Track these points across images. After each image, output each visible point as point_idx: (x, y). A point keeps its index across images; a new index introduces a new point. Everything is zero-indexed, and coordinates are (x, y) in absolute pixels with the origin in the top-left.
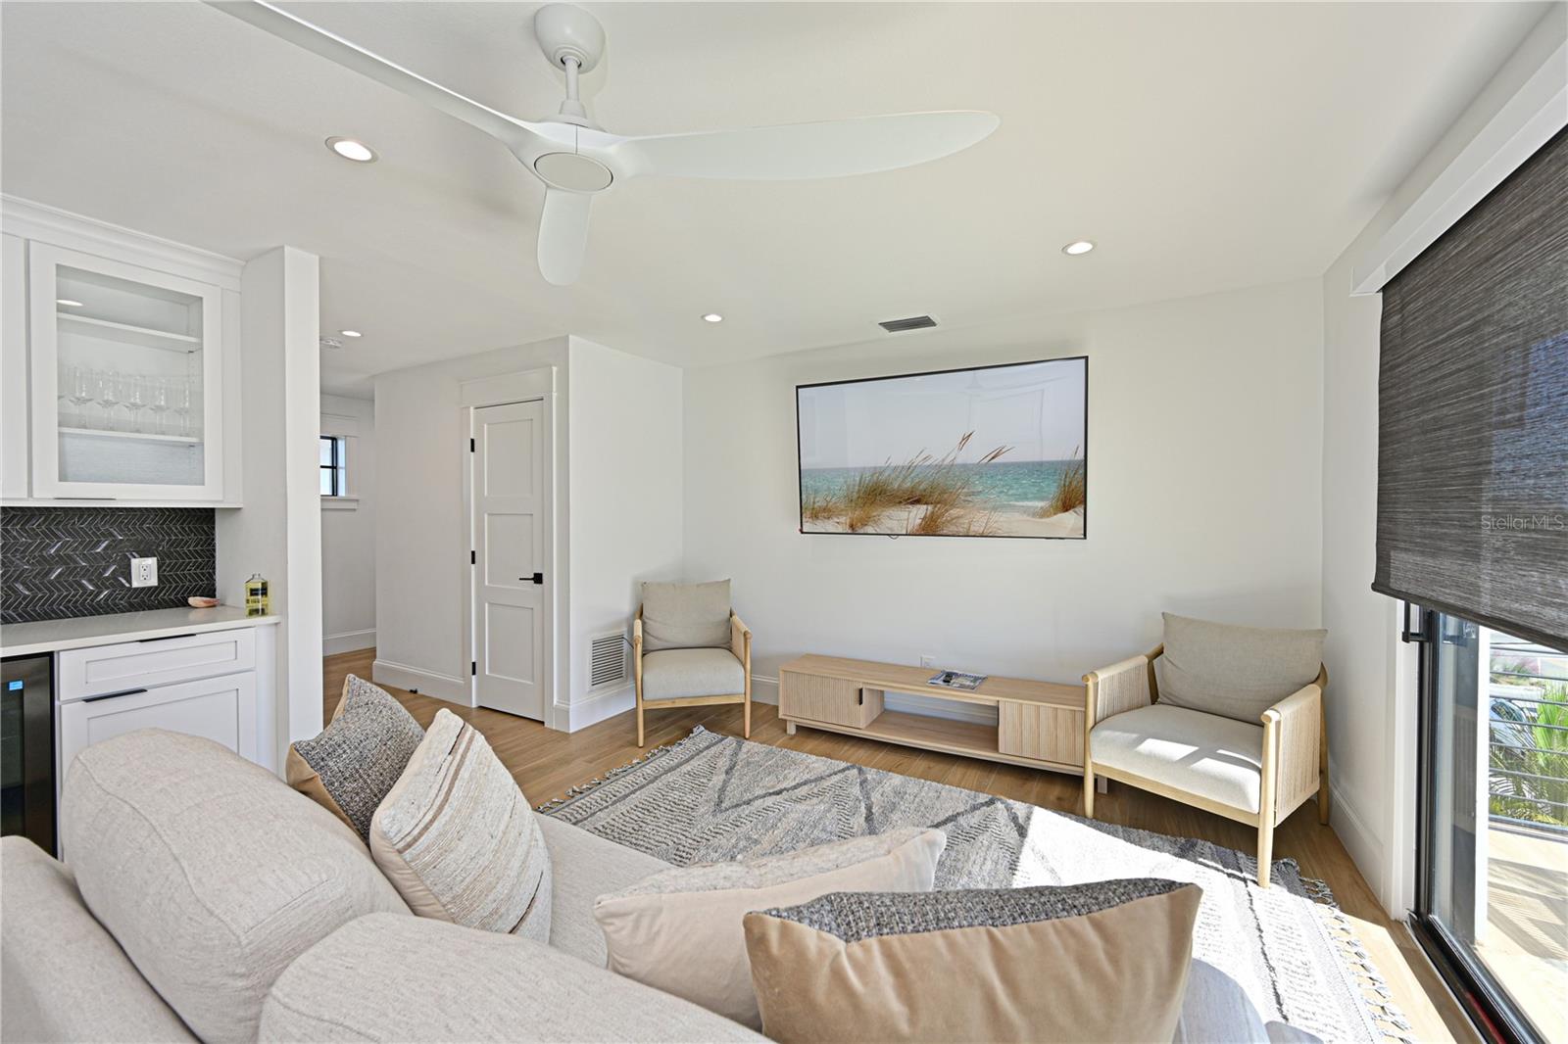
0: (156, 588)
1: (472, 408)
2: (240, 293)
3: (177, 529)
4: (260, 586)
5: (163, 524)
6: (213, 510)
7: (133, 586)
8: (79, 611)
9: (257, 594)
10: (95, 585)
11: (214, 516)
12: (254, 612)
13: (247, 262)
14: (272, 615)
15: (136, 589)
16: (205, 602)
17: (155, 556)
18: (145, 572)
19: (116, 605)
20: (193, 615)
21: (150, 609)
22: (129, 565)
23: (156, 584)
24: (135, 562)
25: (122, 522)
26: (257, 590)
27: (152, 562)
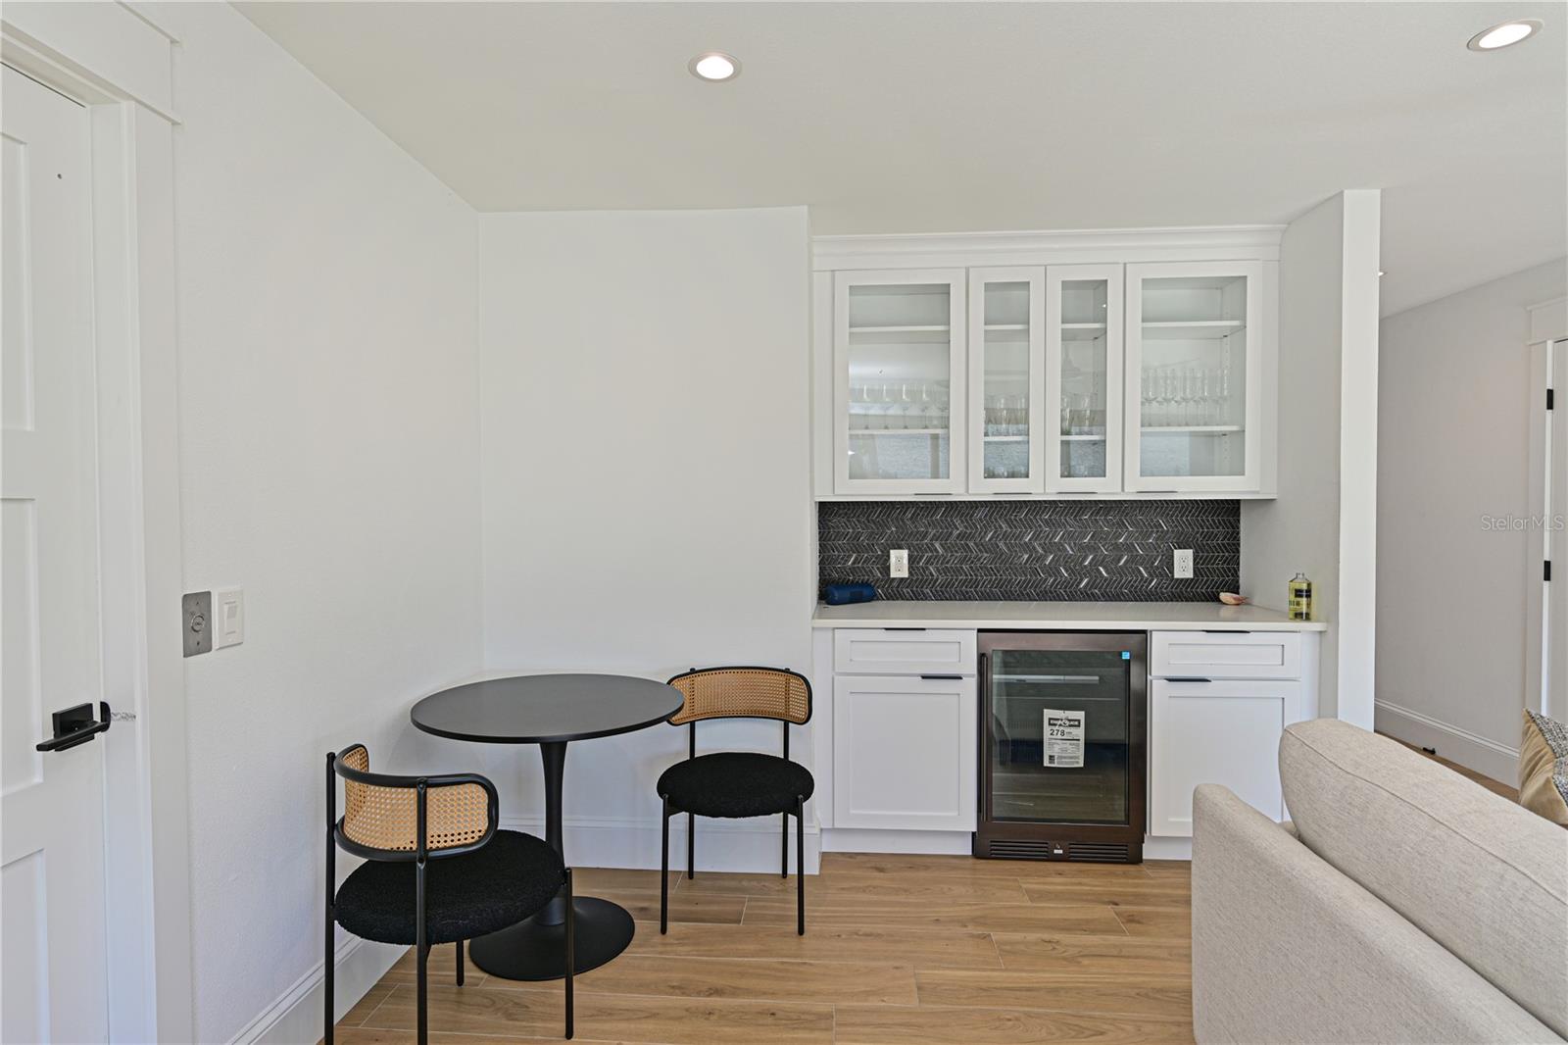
0: (1192, 580)
1: (1550, 343)
2: (1279, 261)
3: (1208, 521)
4: (1304, 587)
5: (1198, 516)
6: (1238, 501)
7: (1176, 577)
8: (1138, 596)
9: (1301, 596)
10: (1149, 573)
11: (1239, 508)
12: (1298, 616)
13: (1289, 224)
14: (1318, 621)
15: (1177, 579)
16: (1235, 599)
17: (1191, 548)
18: (1184, 563)
19: (1163, 594)
20: (1224, 611)
21: (1187, 601)
22: (1173, 556)
23: (1192, 576)
24: (1177, 553)
25: (1168, 514)
26: (1301, 591)
27: (1190, 553)
